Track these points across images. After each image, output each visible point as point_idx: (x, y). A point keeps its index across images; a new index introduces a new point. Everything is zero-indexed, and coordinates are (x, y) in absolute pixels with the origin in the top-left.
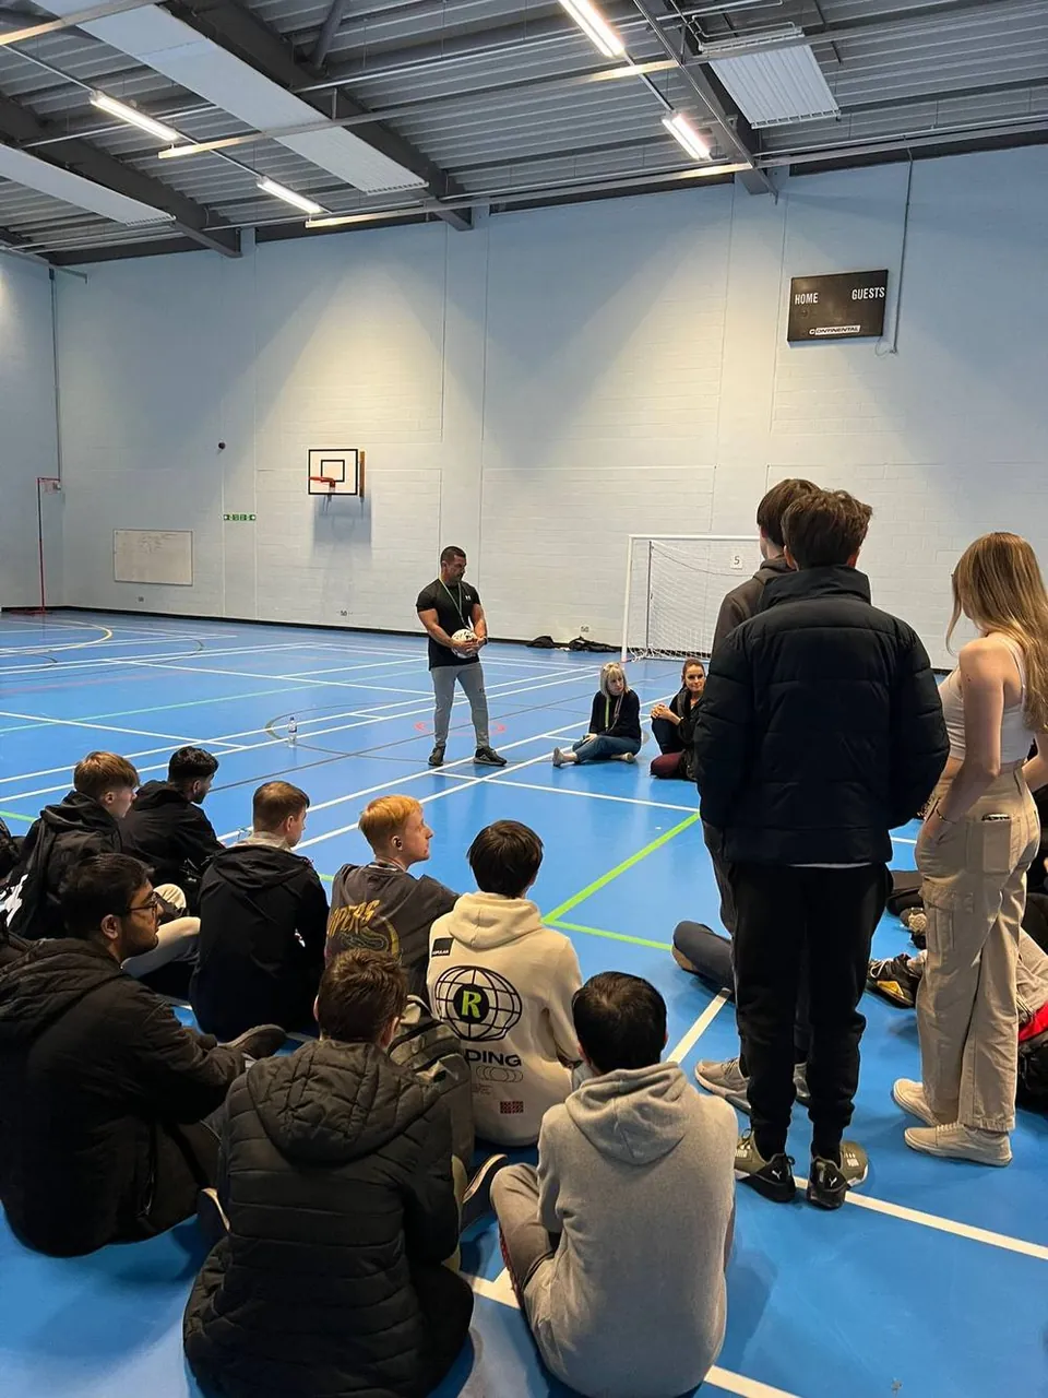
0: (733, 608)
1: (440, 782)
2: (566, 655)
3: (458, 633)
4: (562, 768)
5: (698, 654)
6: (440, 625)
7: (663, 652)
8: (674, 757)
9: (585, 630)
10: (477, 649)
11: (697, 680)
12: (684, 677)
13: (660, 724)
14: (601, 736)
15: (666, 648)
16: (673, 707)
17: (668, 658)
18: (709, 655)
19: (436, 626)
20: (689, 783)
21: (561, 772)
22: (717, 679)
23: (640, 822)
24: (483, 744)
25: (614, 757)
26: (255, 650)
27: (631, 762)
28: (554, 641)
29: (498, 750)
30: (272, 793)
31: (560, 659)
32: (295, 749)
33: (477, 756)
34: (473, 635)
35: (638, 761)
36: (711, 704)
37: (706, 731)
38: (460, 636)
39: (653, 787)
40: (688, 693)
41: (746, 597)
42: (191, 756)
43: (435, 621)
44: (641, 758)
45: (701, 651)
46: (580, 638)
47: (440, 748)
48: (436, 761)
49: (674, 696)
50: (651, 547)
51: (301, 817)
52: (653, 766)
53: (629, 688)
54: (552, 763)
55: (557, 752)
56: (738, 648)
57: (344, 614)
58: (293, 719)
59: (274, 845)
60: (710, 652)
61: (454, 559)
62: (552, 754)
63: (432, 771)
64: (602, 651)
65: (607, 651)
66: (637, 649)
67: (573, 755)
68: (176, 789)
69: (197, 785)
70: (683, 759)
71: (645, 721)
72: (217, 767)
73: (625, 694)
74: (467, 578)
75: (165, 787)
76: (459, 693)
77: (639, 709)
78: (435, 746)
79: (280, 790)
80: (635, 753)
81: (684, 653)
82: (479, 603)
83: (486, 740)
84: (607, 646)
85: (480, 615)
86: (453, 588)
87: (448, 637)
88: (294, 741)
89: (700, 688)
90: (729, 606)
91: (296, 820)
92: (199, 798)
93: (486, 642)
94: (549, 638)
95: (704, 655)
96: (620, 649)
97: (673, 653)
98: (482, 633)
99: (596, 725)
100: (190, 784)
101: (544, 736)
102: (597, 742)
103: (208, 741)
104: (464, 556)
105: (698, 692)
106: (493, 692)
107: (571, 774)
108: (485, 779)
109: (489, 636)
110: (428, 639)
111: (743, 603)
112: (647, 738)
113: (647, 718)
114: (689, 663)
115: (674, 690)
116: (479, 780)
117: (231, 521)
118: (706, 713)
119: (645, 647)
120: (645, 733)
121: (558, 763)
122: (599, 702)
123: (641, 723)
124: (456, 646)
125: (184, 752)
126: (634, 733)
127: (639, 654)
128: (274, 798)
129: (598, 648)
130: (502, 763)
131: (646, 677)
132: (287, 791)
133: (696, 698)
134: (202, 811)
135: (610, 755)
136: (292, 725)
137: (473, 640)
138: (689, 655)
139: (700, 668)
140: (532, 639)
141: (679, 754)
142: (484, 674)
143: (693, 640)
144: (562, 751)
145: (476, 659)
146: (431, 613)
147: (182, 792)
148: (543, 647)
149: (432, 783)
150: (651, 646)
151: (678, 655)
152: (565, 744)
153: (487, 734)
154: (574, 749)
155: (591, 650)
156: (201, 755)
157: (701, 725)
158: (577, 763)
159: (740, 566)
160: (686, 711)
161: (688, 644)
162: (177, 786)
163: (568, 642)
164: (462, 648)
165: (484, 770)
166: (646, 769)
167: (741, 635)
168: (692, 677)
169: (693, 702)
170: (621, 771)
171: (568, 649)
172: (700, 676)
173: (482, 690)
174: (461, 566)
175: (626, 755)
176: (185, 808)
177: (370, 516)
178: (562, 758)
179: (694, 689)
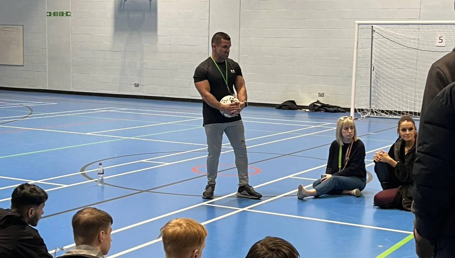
0: (438, 74)
1: (211, 211)
2: (306, 115)
3: (225, 98)
4: (304, 201)
5: (411, 113)
6: (211, 92)
7: (383, 111)
8: (392, 192)
9: (322, 95)
10: (239, 111)
11: (408, 132)
12: (398, 130)
13: (380, 166)
14: (334, 176)
15: (385, 108)
16: (391, 153)
17: (387, 116)
18: (419, 114)
19: (208, 94)
20: (404, 212)
21: (304, 203)
22: (430, 127)
23: (366, 241)
24: (244, 182)
25: (345, 192)
26: (70, 114)
27: (358, 196)
28: (298, 104)
29: (256, 188)
30: (86, 216)
31: (303, 118)
32: (103, 187)
33: (239, 191)
34: (236, 100)
35: (365, 195)
36: (426, 146)
37: (423, 167)
38: (226, 101)
39: (376, 216)
40: (402, 143)
41: (448, 65)
42: (27, 190)
43: (207, 89)
44: (366, 193)
45: (413, 111)
46: (318, 102)
47: (211, 186)
48: (209, 195)
49: (391, 145)
50: (373, 31)
51: (108, 231)
52: (376, 199)
53: (358, 138)
54: (297, 197)
55: (301, 188)
56: (446, 103)
57: (137, 85)
58: (100, 164)
59: (92, 255)
60: (420, 111)
61: (221, 42)
62: (297, 190)
63: (205, 203)
64: (335, 111)
65: (340, 112)
66: (362, 110)
67: (313, 190)
68: (17, 214)
69: (32, 211)
70: (398, 193)
71: (370, 165)
72: (47, 198)
73: (354, 143)
74: (232, 56)
75: (10, 213)
76: (226, 144)
77: (365, 155)
78: (207, 184)
79: (91, 213)
80: (361, 189)
81: (399, 112)
82: (241, 74)
83: (246, 179)
84: (339, 107)
85: (242, 84)
86: (222, 64)
87: (217, 102)
88: (102, 181)
89: (412, 138)
90: (434, 73)
91: (106, 233)
92: (34, 221)
93: (246, 105)
94: (293, 102)
95: (415, 113)
96: (348, 110)
97: (391, 112)
98: (243, 98)
99: (332, 168)
100: (26, 212)
101: (290, 176)
102: (332, 180)
103: (39, 182)
104: (229, 39)
105: (410, 141)
106: (251, 143)
107: (312, 206)
108: (245, 209)
109: (249, 101)
110: (202, 104)
111: (446, 71)
112: (371, 177)
113: (371, 162)
114: (403, 120)
115: (392, 140)
116: (241, 210)
117: (53, 17)
118: (422, 153)
119: (368, 108)
120: (370, 174)
121: (302, 197)
122: (334, 148)
123: (366, 166)
124: (224, 108)
125: (22, 187)
126: (361, 173)
127: (364, 113)
128: (88, 219)
129: (331, 109)
130: (258, 197)
131: (369, 132)
132: (96, 214)
133: (409, 146)
134: (37, 231)
135: (343, 190)
136: (100, 169)
137: (237, 104)
138: (403, 114)
139: (410, 123)
140: (280, 103)
141: (396, 190)
142: (245, 130)
143: (407, 103)
144: (304, 188)
145: (239, 118)
146: (205, 83)
147: (21, 217)
148: (290, 109)
149: (204, 213)
150: (373, 107)
151: (395, 114)
152: (308, 183)
153: (247, 175)
154: (314, 186)
155: (327, 111)
156: (34, 189)
157: (418, 161)
158: (317, 197)
159: (443, 44)
160: (401, 156)
161: (403, 105)
162: (17, 212)
163: (308, 104)
164: (228, 109)
165: (244, 203)
166: (370, 202)
167: (449, 93)
168: (404, 130)
169: (406, 150)
170: (351, 203)
171: (307, 110)
172: (411, 129)
173: (243, 141)
174: (227, 47)
175: (355, 191)
176: (25, 229)
177: (156, 11)
178: (304, 193)
179: (406, 139)
